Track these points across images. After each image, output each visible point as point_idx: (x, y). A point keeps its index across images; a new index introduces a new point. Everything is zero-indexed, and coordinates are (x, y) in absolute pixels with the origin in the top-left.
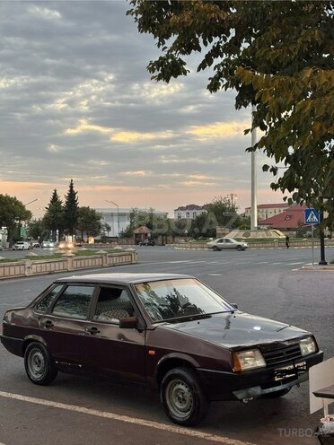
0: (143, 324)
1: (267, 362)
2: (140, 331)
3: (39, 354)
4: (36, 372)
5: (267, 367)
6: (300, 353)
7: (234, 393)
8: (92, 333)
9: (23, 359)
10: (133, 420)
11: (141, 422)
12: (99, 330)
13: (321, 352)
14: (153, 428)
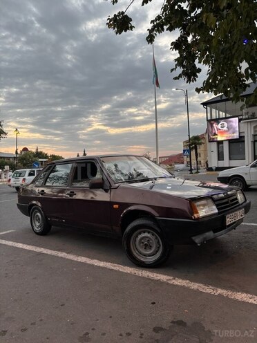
0: (108, 185)
1: (218, 209)
2: (106, 191)
3: (39, 214)
4: (37, 226)
5: (219, 213)
6: (238, 202)
7: (193, 238)
8: (71, 196)
9: (29, 218)
10: (102, 264)
11: (109, 265)
12: (75, 193)
13: (248, 201)
14: (118, 271)
